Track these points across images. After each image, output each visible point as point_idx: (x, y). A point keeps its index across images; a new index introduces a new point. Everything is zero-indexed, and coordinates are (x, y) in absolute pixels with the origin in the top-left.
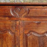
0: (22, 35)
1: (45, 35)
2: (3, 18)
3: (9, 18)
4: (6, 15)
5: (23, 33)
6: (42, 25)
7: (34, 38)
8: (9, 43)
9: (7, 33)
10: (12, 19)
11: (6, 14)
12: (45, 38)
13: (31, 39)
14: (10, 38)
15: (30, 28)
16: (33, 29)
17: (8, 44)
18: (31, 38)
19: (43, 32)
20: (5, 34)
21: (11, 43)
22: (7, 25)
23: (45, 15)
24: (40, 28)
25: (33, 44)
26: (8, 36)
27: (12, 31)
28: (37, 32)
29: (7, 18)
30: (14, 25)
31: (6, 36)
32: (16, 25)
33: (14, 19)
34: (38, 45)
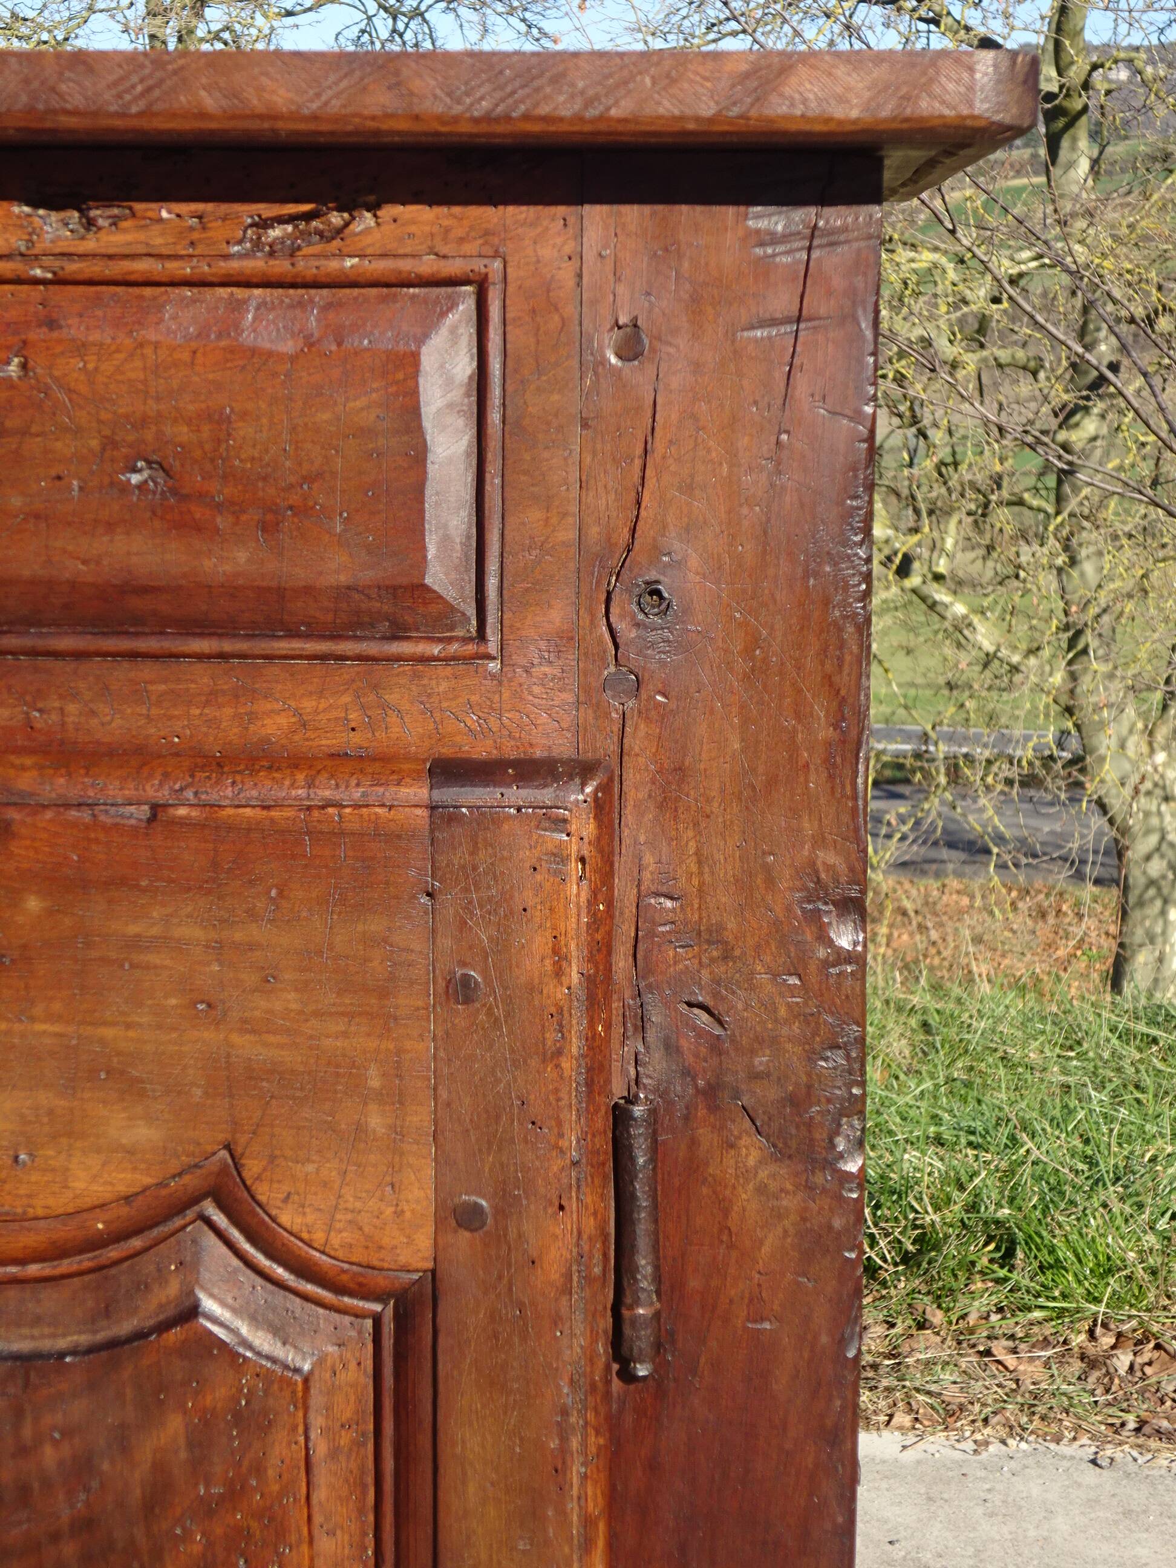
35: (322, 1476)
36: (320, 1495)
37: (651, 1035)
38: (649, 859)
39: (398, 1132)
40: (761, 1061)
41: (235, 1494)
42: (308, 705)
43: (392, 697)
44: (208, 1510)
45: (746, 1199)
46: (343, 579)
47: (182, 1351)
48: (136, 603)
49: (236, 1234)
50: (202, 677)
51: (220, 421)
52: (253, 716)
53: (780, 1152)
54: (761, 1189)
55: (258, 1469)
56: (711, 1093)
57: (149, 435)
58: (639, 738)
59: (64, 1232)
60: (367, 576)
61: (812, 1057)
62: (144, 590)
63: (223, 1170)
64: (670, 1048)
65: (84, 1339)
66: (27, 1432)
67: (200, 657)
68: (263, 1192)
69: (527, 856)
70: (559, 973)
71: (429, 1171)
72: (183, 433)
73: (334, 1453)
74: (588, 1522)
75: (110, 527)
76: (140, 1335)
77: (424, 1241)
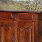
12: (28, 31)
13: (21, 31)
14: (10, 31)
17: (10, 34)
25: (22, 34)
30: (13, 23)
46: (31, 19)
62: (28, 19)
63: (29, 27)
77: (32, 28)
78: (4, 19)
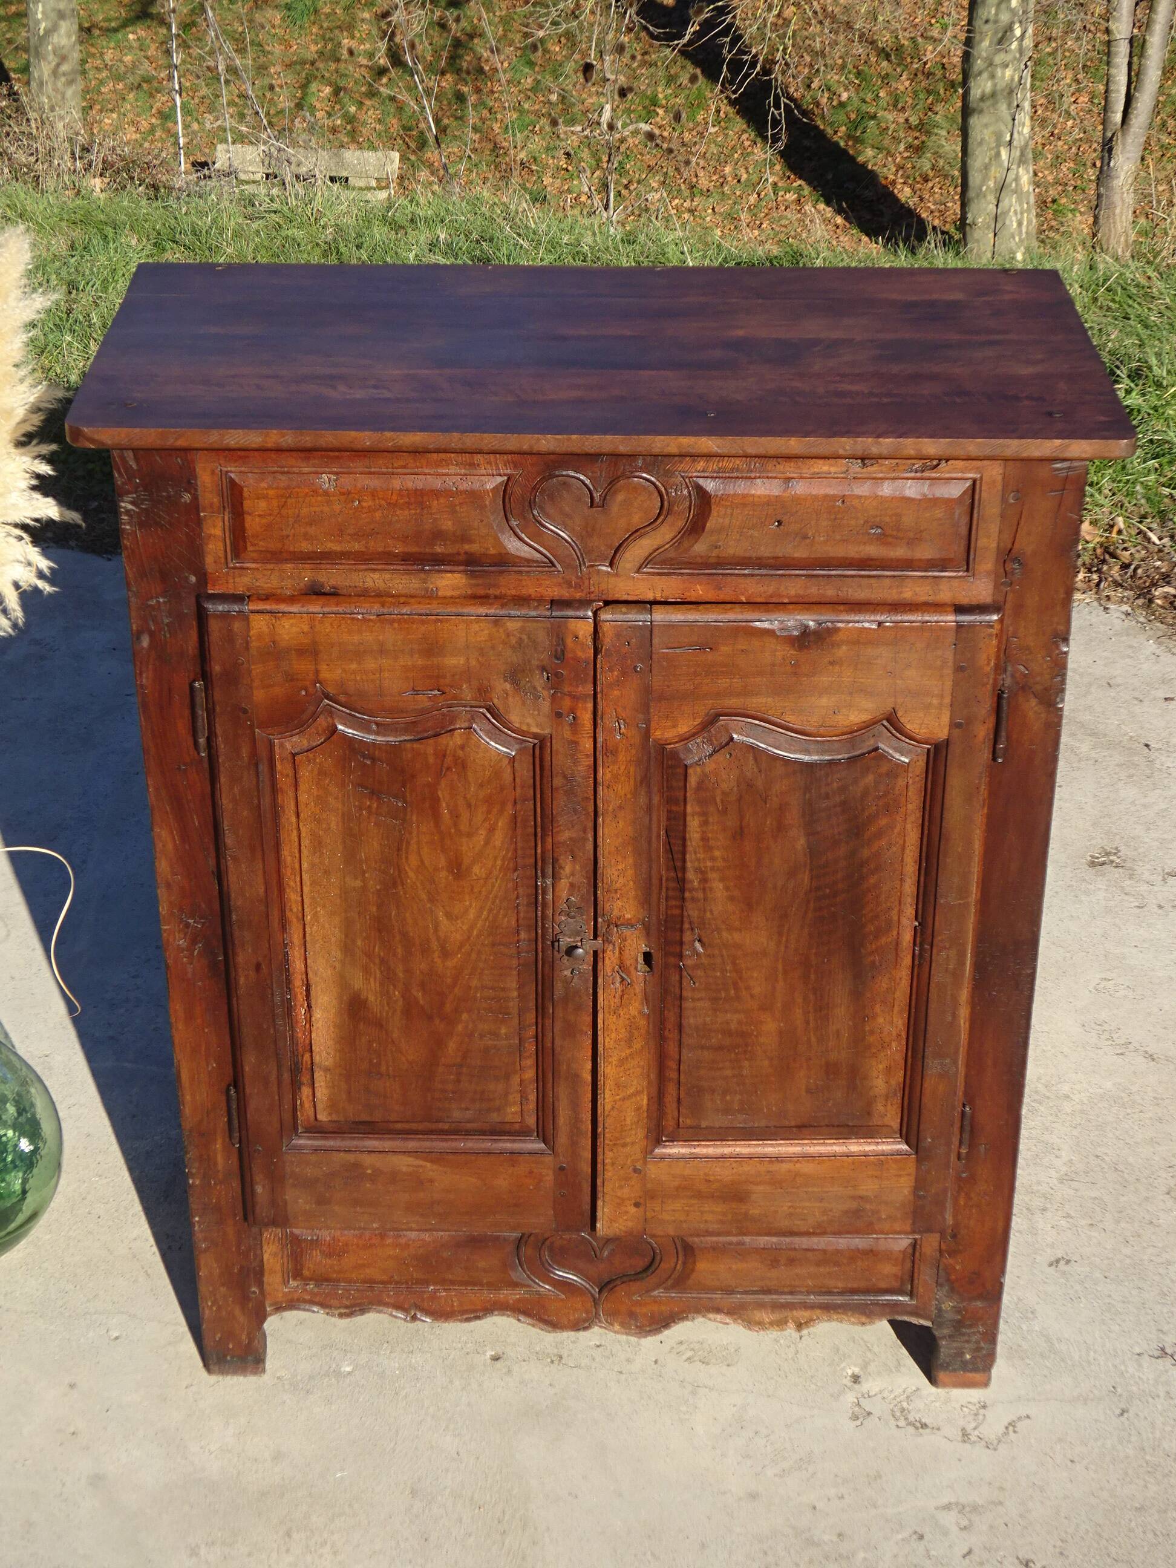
0: (622, 757)
1: (870, 744)
2: (401, 582)
3: (472, 574)
4: (438, 549)
5: (637, 740)
6: (843, 651)
7: (759, 783)
8: (470, 835)
9: (458, 738)
10: (508, 585)
11: (438, 535)
12: (870, 778)
13: (724, 786)
14: (482, 794)
15: (724, 682)
16: (745, 692)
17: (469, 848)
18: (728, 781)
19: (856, 717)
20: (429, 748)
21: (499, 838)
22: (454, 662)
23: (872, 550)
24: (825, 680)
25: (739, 834)
26: (462, 765)
27: (515, 719)
28: (792, 720)
29: (449, 582)
30: (535, 663)
31: (439, 775)
32: (560, 654)
33: (530, 588)
34: (801, 842)
35: (911, 789)
36: (910, 793)
37: (1008, 673)
38: (1011, 628)
39: (941, 704)
40: (1038, 679)
41: (886, 794)
42: (918, 589)
43: (941, 587)
44: (879, 798)
45: (1031, 714)
46: (930, 557)
47: (874, 758)
48: (872, 563)
49: (891, 729)
50: (887, 581)
51: (899, 515)
52: (901, 593)
53: (1041, 703)
54: (1035, 712)
55: (893, 789)
56: (1023, 688)
57: (878, 519)
58: (1010, 597)
59: (845, 730)
60: (937, 556)
61: (1052, 678)
62: (872, 560)
63: (891, 714)
64: (1013, 676)
65: (846, 756)
66: (829, 780)
67: (887, 577)
68: (902, 720)
69: (983, 635)
70: (988, 664)
71: (948, 714)
72: (887, 519)
73: (914, 783)
74: (984, 800)
75: (865, 544)
76: (864, 754)
77: (946, 731)
78: (315, 592)
